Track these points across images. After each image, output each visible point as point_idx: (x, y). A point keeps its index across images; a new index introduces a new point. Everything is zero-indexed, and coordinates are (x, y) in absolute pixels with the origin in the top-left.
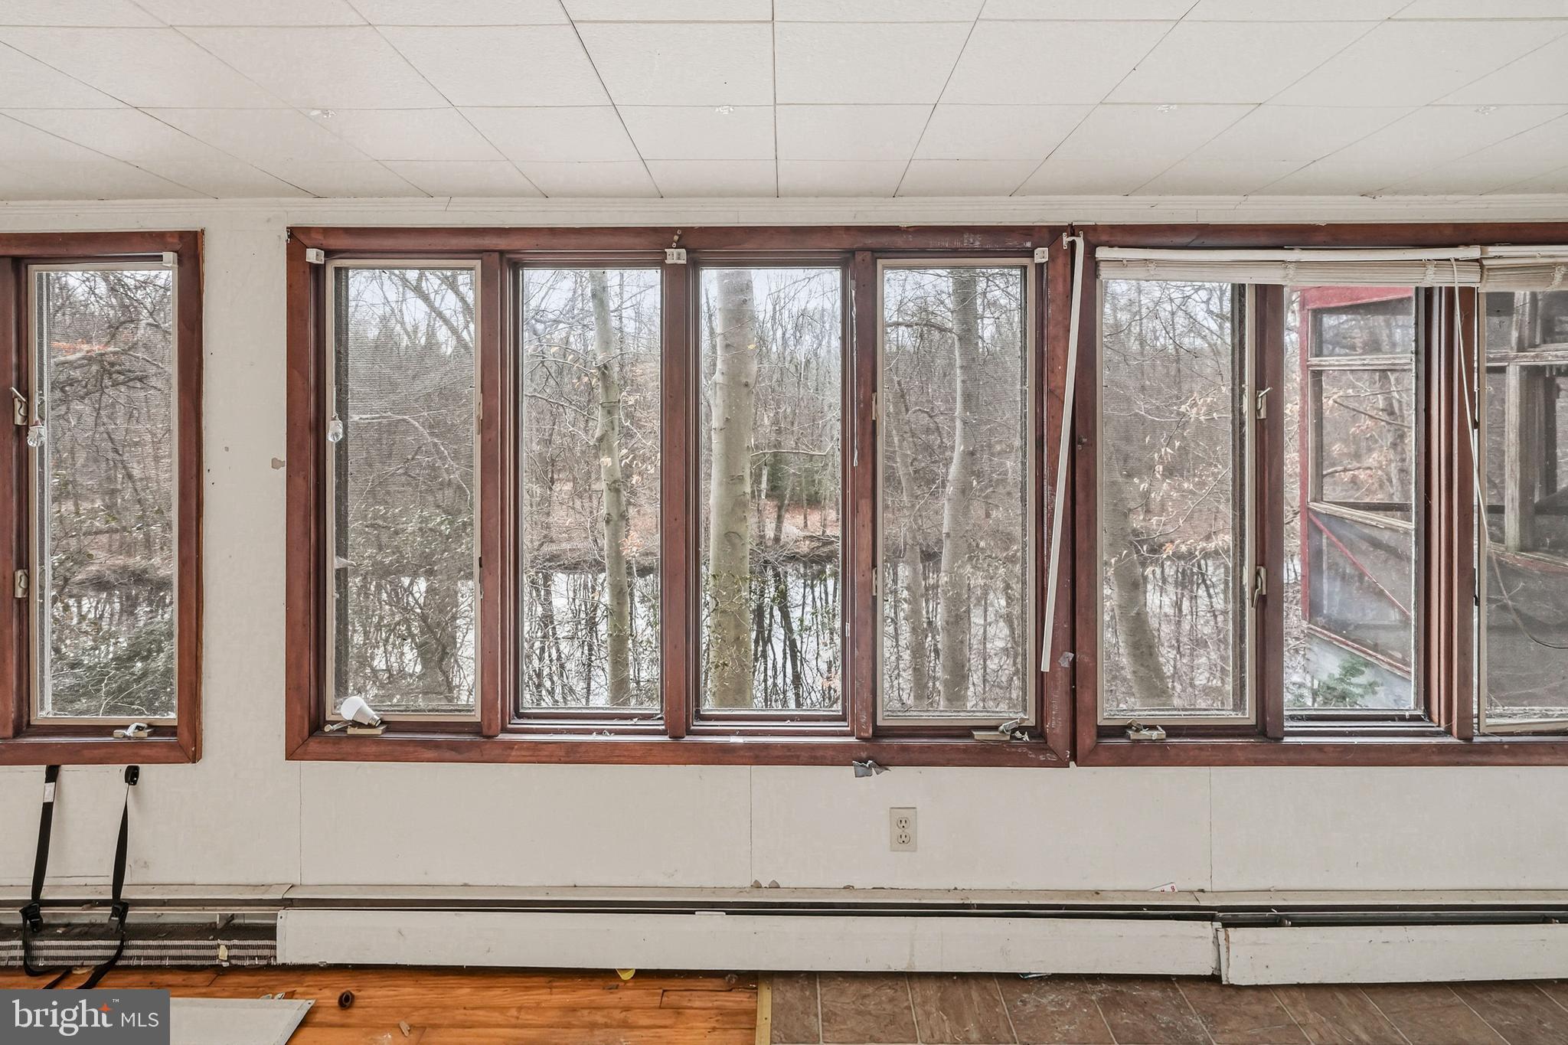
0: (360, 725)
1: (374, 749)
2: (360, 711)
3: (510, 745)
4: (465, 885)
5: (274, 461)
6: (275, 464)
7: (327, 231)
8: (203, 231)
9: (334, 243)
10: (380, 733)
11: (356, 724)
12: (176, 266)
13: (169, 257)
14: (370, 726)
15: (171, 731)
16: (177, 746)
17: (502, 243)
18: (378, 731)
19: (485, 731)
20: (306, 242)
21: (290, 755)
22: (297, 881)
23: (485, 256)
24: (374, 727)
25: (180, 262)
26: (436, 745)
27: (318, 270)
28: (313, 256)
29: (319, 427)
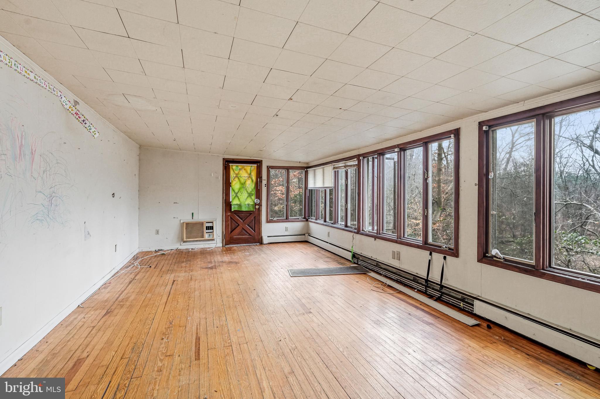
0: (497, 258)
1: (500, 264)
2: (497, 253)
3: (545, 274)
4: (529, 314)
5: (475, 184)
6: (476, 185)
7: (488, 121)
8: (460, 128)
9: (491, 123)
10: (503, 261)
11: (495, 257)
12: (454, 138)
13: (452, 136)
14: (500, 258)
15: (452, 250)
16: (453, 253)
17: (542, 111)
18: (502, 260)
19: (536, 268)
20: (483, 125)
21: (479, 261)
22: (480, 295)
23: (537, 117)
24: (501, 259)
25: (455, 137)
26: (519, 268)
27: (487, 132)
28: (484, 128)
29: (487, 174)
